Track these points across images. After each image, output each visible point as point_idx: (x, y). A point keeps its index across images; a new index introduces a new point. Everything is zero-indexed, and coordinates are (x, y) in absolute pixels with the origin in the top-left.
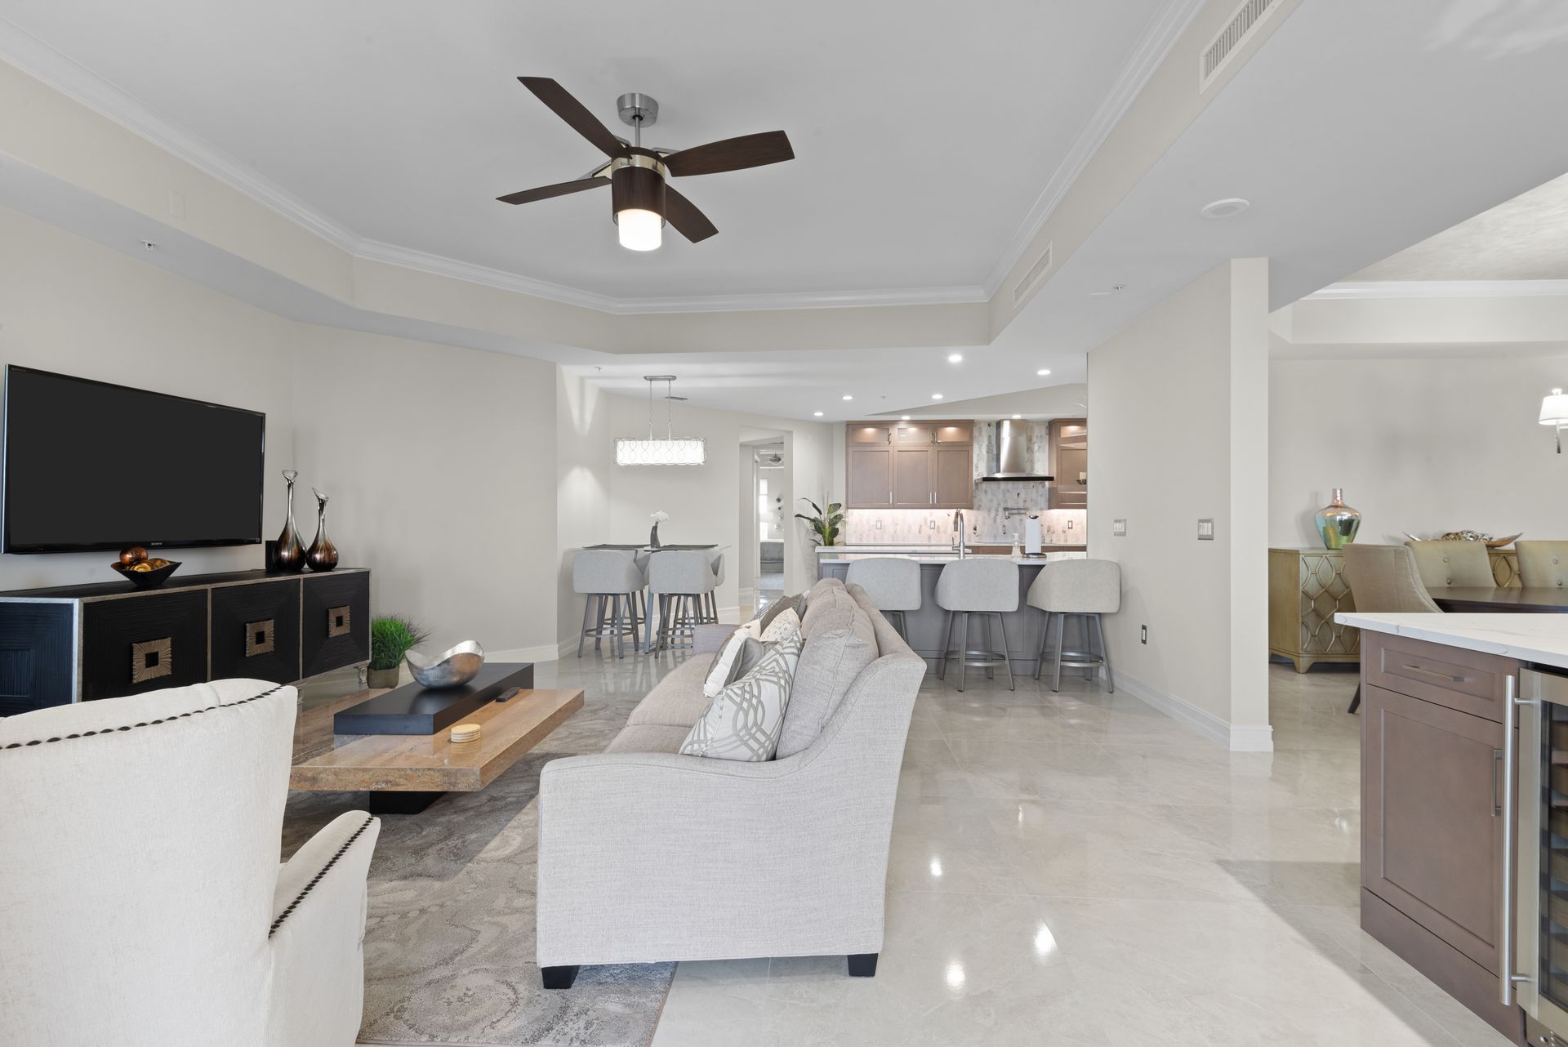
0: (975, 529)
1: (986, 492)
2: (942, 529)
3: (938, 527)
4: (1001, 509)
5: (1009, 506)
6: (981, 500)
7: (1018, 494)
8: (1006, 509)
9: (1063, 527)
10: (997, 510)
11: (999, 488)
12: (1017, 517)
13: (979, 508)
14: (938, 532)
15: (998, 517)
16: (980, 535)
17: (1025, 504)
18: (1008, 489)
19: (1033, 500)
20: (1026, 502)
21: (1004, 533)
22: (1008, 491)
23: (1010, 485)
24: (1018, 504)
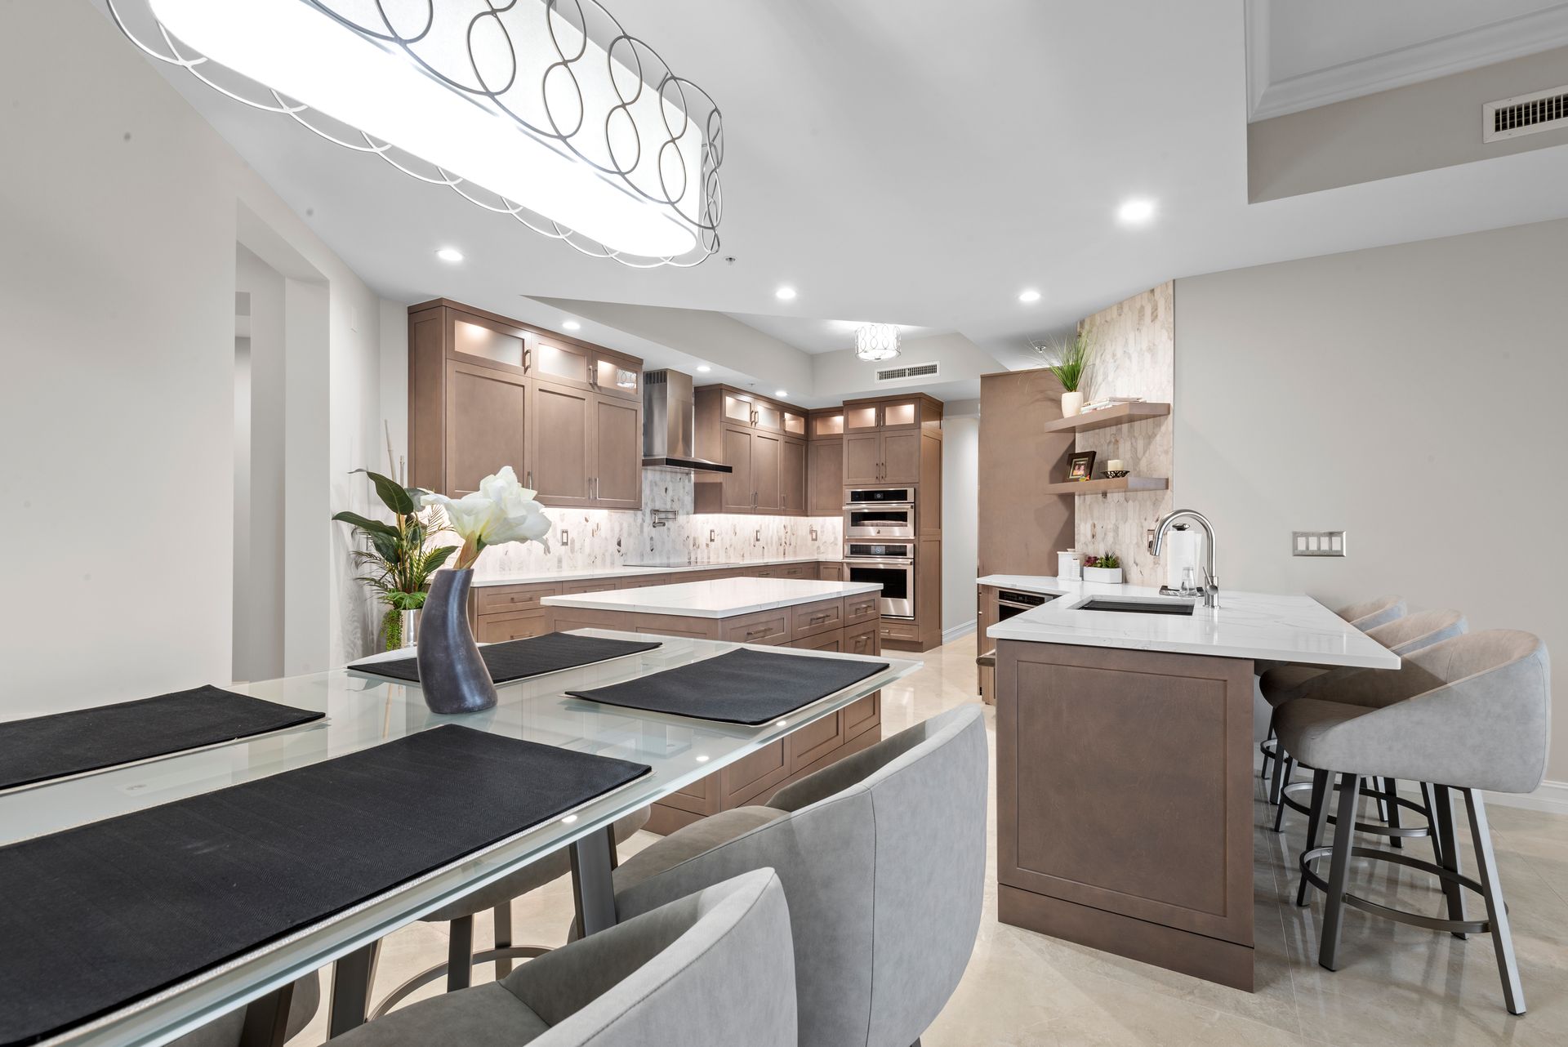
0: (619, 544)
3: (573, 541)
5: (658, 506)
9: (706, 540)
12: (665, 525)
14: (572, 551)
15: (645, 525)
16: (626, 554)
17: (673, 505)
18: (655, 482)
19: (680, 499)
20: (674, 502)
21: (652, 550)
22: (656, 484)
23: (657, 476)
24: (666, 504)
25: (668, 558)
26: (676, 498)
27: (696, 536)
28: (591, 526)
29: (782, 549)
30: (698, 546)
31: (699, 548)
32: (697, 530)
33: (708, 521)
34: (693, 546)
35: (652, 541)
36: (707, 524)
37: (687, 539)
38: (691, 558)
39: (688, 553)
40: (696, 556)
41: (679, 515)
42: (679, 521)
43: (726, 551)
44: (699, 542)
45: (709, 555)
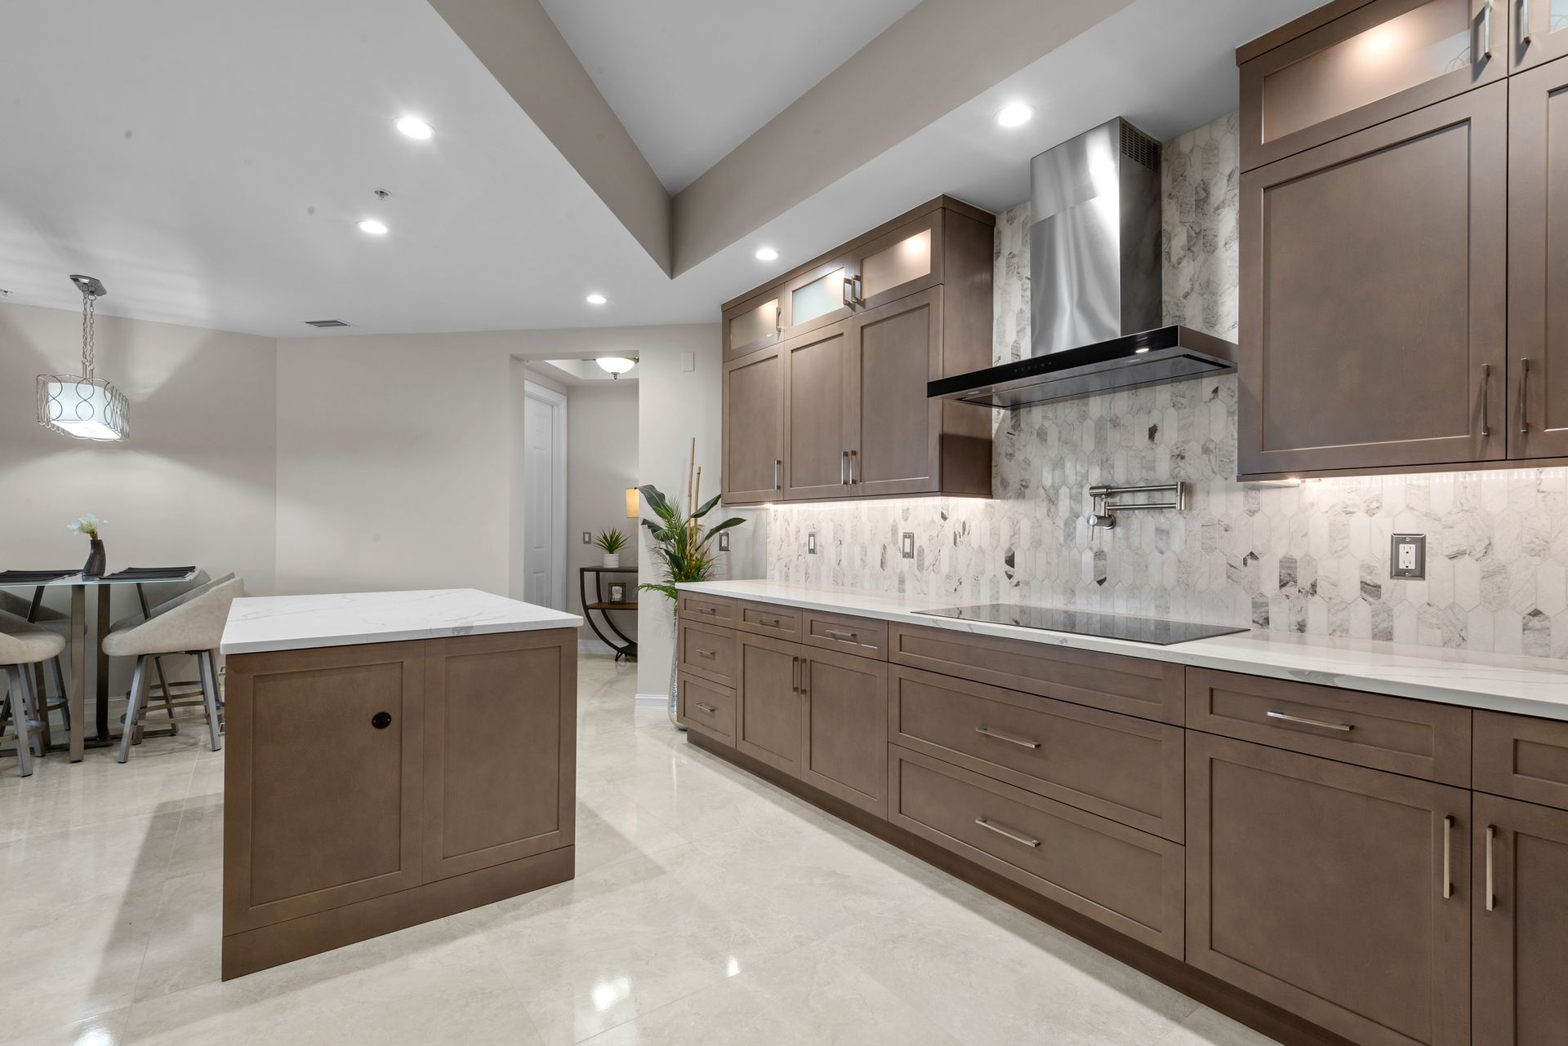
0: (1010, 561)
1: (1042, 435)
2: (928, 560)
3: (921, 551)
4: (1086, 492)
5: (1119, 477)
6: (1027, 462)
7: (1153, 432)
8: (1098, 492)
9: (1370, 570)
10: (1076, 498)
11: (1083, 417)
12: (1147, 521)
13: (1021, 493)
14: (920, 567)
15: (1081, 522)
16: (1028, 584)
17: (1180, 467)
18: (1114, 418)
19: (1212, 447)
20: (1183, 458)
21: (1101, 582)
22: (1115, 423)
23: (1122, 402)
24: (1153, 468)
25: (1162, 608)
26: (1194, 449)
27: (1296, 554)
28: (951, 526)
30: (1308, 586)
31: (1312, 594)
32: (1306, 535)
33: (1375, 505)
34: (1281, 587)
35: (1100, 560)
36: (1370, 513)
37: (1245, 563)
38: (1268, 624)
39: (1255, 605)
40: (1300, 619)
41: (1208, 492)
42: (1204, 509)
43: (1535, 622)
44: (1316, 572)
45: (1385, 625)
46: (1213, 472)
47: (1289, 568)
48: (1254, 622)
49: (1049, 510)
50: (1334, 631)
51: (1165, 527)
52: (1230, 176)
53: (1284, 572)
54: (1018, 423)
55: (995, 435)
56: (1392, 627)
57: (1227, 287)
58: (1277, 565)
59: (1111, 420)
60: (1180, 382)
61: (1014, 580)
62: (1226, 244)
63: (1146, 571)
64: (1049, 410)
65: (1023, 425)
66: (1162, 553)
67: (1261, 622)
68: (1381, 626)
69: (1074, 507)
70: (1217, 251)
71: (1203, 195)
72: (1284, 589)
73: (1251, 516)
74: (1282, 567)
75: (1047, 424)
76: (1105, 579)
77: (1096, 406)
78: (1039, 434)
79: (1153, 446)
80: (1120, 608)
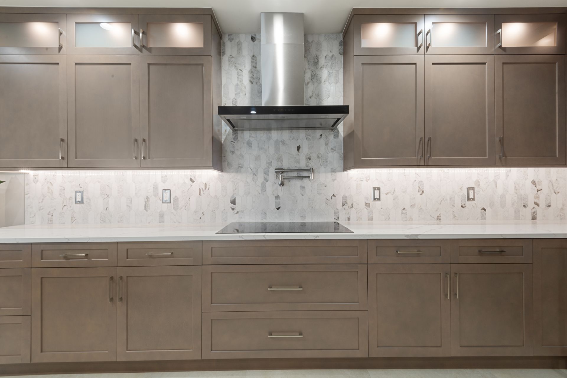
0: (233, 202)
1: (249, 144)
2: (181, 204)
3: (176, 199)
4: (272, 171)
5: (286, 165)
6: (242, 156)
7: (299, 148)
8: (279, 171)
9: (367, 199)
10: (266, 173)
11: (269, 138)
12: (297, 183)
13: (239, 169)
14: (176, 208)
15: (268, 184)
16: (242, 212)
17: (309, 162)
18: (283, 141)
19: (320, 156)
20: (310, 159)
21: (278, 209)
22: (283, 143)
23: (286, 135)
24: (299, 162)
25: (303, 217)
26: (314, 156)
27: (347, 195)
28: (196, 187)
29: (528, 212)
30: (351, 205)
31: (352, 208)
32: (350, 188)
33: (368, 178)
34: (343, 206)
35: (278, 199)
36: (367, 181)
37: (332, 198)
38: (339, 219)
39: (335, 213)
40: (348, 216)
41: (319, 173)
42: (318, 179)
43: (404, 211)
44: (353, 200)
45: (371, 216)
46: (321, 165)
47: (345, 199)
48: (335, 219)
49: (253, 178)
50: (358, 219)
51: (303, 185)
52: (325, 57)
53: (344, 201)
54: (236, 137)
55: (224, 141)
56: (373, 216)
57: (325, 97)
58: (342, 198)
59: (281, 141)
60: (309, 130)
61: (235, 211)
62: (324, 82)
63: (297, 203)
64: (253, 133)
65: (239, 138)
66: (303, 195)
67: (337, 219)
68: (370, 217)
69: (265, 177)
70: (321, 83)
71: (317, 61)
72: (344, 206)
73: (333, 181)
74: (343, 199)
75: (252, 139)
76: (280, 207)
77: (275, 135)
78: (247, 144)
79: (299, 154)
80: (286, 219)
